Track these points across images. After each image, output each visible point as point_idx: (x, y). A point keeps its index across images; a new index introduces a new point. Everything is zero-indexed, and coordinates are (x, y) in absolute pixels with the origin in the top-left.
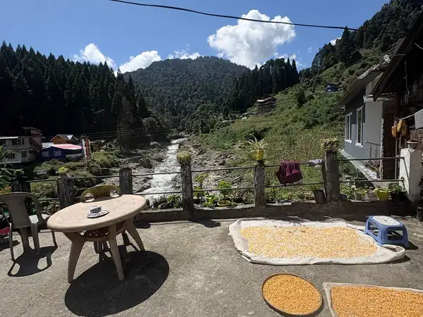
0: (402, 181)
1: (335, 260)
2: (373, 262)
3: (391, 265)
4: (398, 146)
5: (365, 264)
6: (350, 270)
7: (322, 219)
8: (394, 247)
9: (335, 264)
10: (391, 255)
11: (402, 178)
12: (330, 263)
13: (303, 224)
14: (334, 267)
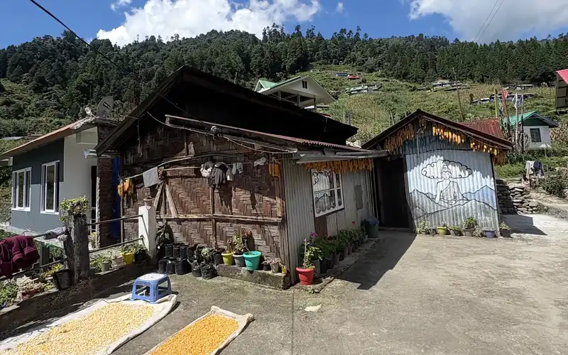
0: (142, 239)
1: (131, 335)
2: (160, 318)
3: (172, 313)
4: (123, 206)
5: (156, 323)
6: (149, 335)
7: (75, 309)
8: (167, 297)
9: (134, 338)
10: (169, 305)
11: (142, 236)
12: (128, 340)
13: (53, 325)
14: (134, 342)
